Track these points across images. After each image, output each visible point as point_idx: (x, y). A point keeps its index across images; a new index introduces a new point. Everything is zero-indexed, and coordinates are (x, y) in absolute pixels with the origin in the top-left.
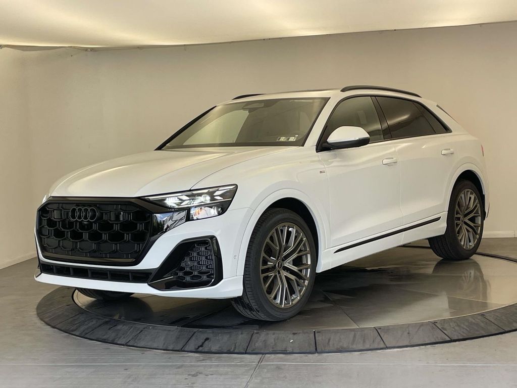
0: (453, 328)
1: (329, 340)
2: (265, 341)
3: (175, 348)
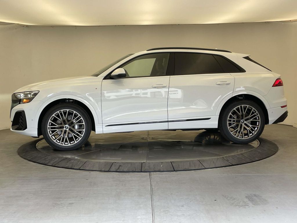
1: (179, 166)
2: (149, 166)
3: (106, 170)
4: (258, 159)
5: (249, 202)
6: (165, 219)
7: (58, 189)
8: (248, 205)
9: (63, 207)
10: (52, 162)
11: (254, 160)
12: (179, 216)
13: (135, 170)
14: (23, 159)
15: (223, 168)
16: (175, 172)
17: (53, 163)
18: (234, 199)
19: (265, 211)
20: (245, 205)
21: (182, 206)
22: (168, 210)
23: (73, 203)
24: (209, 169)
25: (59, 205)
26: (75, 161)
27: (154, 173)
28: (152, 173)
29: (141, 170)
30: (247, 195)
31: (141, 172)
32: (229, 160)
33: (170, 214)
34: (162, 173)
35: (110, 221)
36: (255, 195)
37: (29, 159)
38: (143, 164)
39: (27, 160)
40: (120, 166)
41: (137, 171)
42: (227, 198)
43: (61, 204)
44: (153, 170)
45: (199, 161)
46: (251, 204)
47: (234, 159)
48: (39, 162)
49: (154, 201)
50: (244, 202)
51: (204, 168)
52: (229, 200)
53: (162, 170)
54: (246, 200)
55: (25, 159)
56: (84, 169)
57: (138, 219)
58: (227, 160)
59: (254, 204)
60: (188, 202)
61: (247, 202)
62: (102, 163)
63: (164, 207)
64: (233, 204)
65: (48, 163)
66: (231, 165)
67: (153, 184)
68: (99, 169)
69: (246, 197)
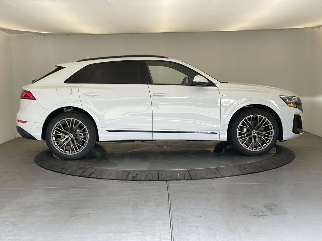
1: (196, 174)
2: (166, 175)
3: (123, 179)
4: (275, 167)
5: (268, 212)
6: (183, 230)
7: (75, 199)
8: (267, 215)
9: (81, 218)
10: (69, 171)
11: (271, 168)
12: (198, 227)
13: (152, 179)
14: (40, 168)
15: (240, 176)
16: (192, 180)
17: (71, 172)
18: (253, 209)
19: (284, 221)
20: (264, 215)
21: (201, 216)
22: (186, 221)
23: (90, 214)
24: (226, 178)
25: (76, 215)
26: (92, 170)
27: (171, 181)
28: (169, 181)
29: (158, 178)
30: (265, 205)
31: (158, 180)
32: (246, 168)
33: (189, 225)
34: (179, 181)
35: (128, 232)
36: (274, 205)
37: (46, 167)
38: (160, 172)
39: (44, 168)
40: (137, 174)
41: (154, 179)
42: (245, 208)
43: (79, 214)
44: (170, 179)
45: (216, 169)
46: (269, 214)
47: (251, 167)
48: (56, 171)
49: (172, 211)
50: (262, 212)
51: (221, 176)
52: (247, 210)
53: (179, 178)
54: (265, 210)
55: (42, 167)
56: (101, 178)
57: (156, 230)
58: (245, 168)
59: (272, 214)
60: (206, 212)
61: (265, 211)
62: (118, 171)
63: (182, 217)
64: (251, 214)
65: (64, 172)
66: (248, 173)
67: (170, 193)
68: (116, 177)
69: (265, 207)
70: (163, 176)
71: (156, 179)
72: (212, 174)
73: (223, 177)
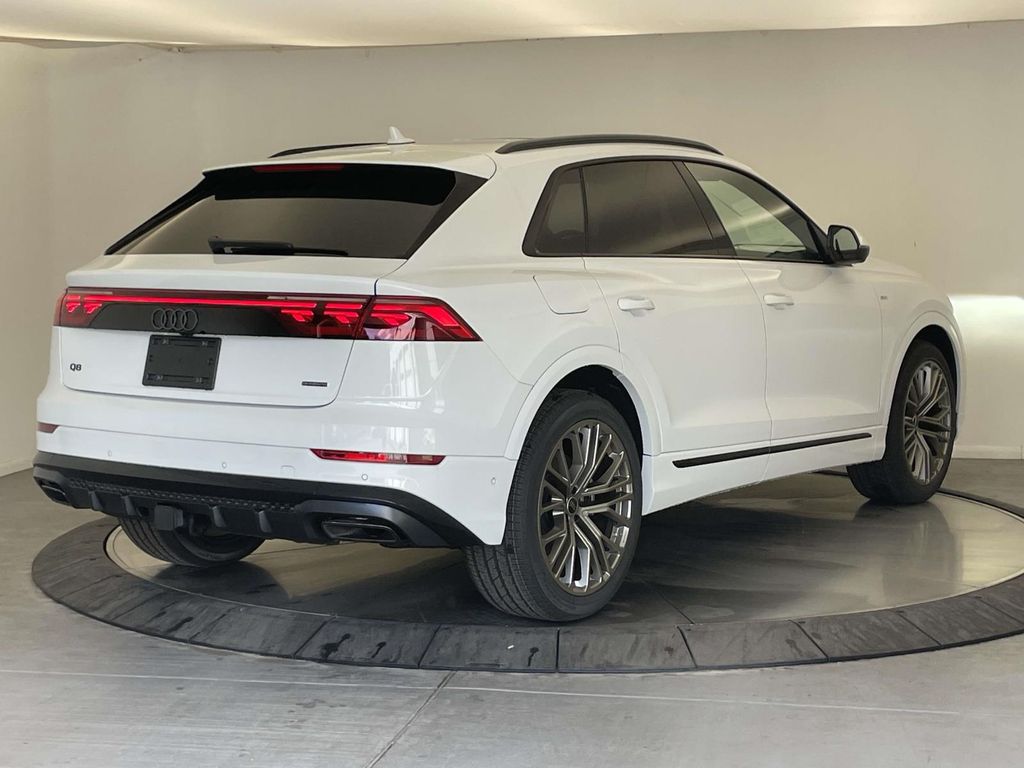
0: (836, 635)
1: (584, 649)
2: (458, 644)
3: (284, 653)
10: (111, 605)
17: (114, 610)
40: (346, 637)
70: (442, 651)
71: (413, 663)
72: (653, 654)
73: (697, 668)
